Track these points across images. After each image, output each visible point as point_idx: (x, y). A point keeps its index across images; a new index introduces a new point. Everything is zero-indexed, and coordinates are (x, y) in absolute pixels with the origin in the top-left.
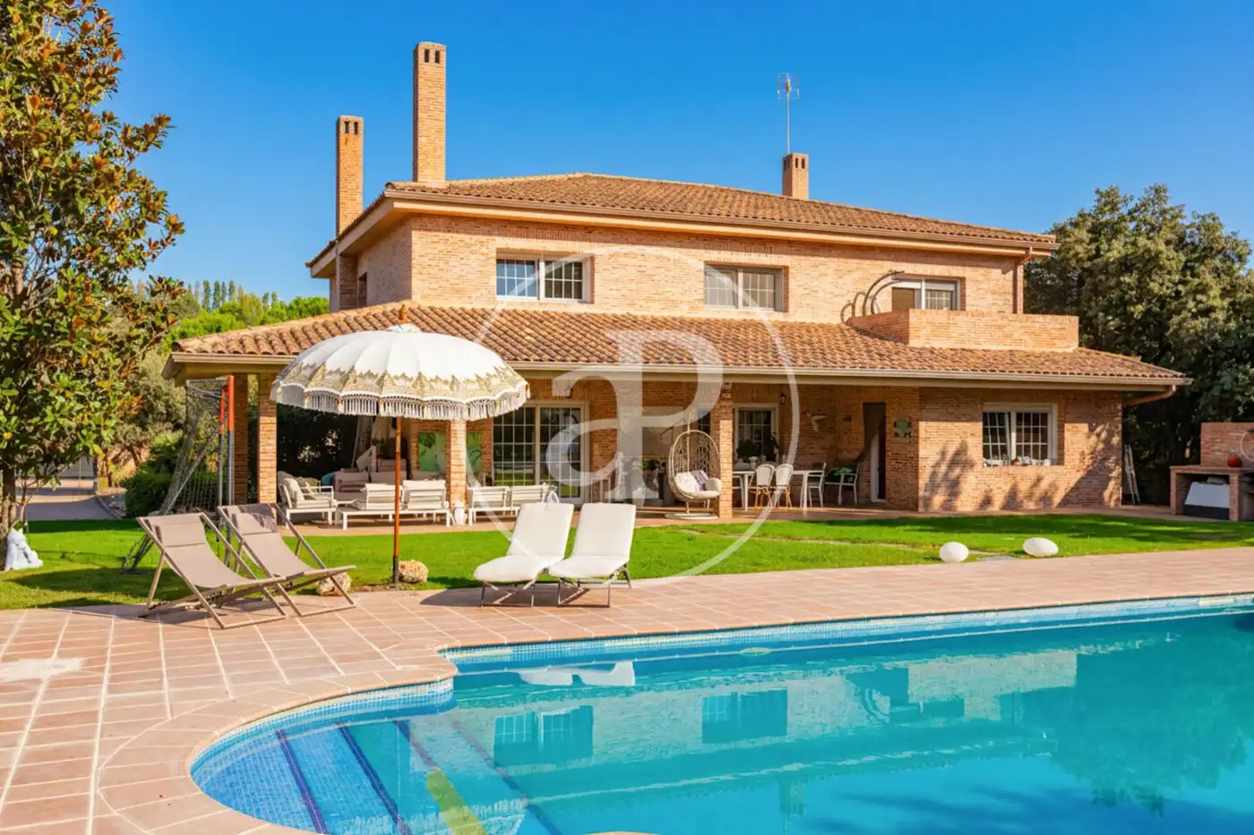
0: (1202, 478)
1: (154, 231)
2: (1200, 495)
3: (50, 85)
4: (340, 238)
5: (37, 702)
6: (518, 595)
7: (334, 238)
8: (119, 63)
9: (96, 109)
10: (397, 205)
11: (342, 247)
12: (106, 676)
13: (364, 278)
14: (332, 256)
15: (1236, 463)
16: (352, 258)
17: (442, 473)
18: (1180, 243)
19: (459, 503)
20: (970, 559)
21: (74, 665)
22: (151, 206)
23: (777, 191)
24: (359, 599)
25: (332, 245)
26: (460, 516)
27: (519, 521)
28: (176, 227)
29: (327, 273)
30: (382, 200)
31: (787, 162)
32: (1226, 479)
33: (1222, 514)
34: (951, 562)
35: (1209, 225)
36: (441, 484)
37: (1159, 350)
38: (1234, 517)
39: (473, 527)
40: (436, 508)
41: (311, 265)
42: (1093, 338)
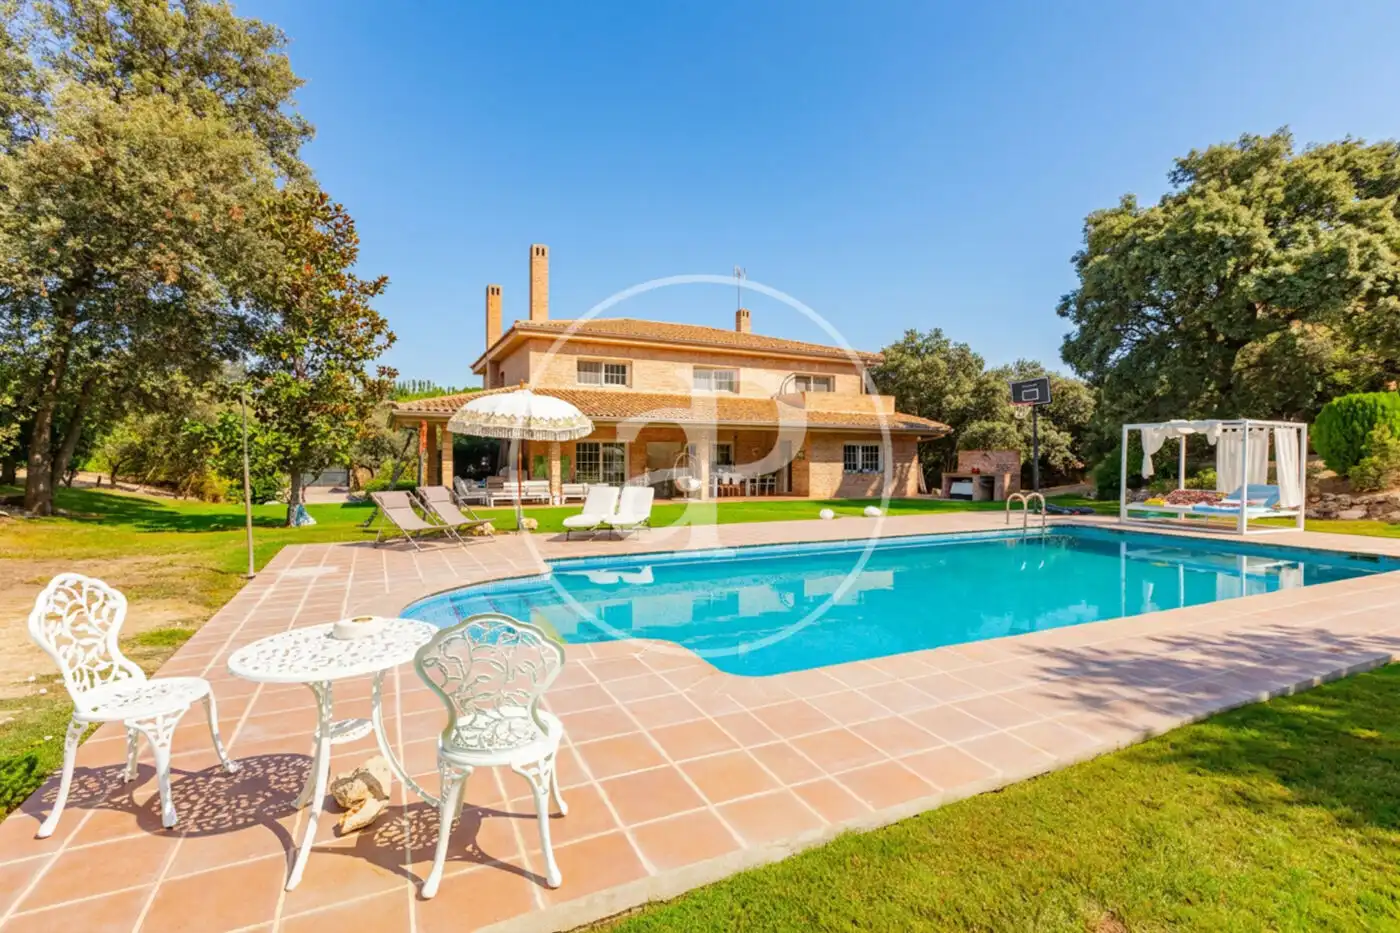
0: (959, 480)
1: (380, 340)
2: (957, 488)
3: (316, 257)
4: (490, 351)
5: (310, 587)
6: (586, 534)
7: (485, 350)
8: (357, 246)
9: (344, 272)
10: (521, 333)
11: (491, 356)
12: (351, 574)
13: (503, 374)
14: (484, 360)
15: (977, 472)
16: (496, 363)
17: (546, 476)
18: (948, 360)
19: (556, 493)
20: (835, 517)
21: (333, 569)
22: (377, 325)
23: (734, 330)
24: (499, 538)
25: (485, 355)
26: (557, 500)
27: (587, 502)
28: (392, 339)
29: (483, 372)
30: (513, 329)
31: (738, 314)
32: (970, 480)
33: (969, 497)
34: (826, 519)
35: (963, 351)
36: (547, 483)
37: (937, 416)
38: (975, 498)
39: (564, 505)
40: (543, 496)
41: (473, 367)
42: (902, 406)
